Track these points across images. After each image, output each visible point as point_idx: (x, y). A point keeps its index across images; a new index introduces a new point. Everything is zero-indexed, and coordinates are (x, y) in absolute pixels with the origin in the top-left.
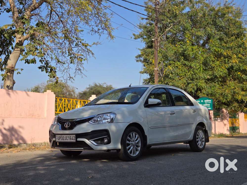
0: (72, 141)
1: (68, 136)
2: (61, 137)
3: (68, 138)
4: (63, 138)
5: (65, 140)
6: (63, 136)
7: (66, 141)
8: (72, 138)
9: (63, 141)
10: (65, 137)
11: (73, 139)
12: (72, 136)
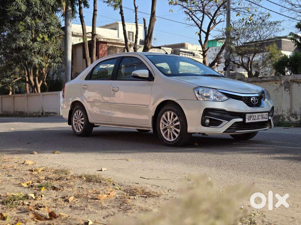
0: (264, 120)
1: (260, 114)
2: (252, 116)
3: (260, 117)
4: (254, 118)
5: (257, 119)
6: (254, 115)
7: (258, 121)
8: (264, 116)
9: (254, 121)
10: (257, 116)
11: (265, 118)
12: (264, 114)
